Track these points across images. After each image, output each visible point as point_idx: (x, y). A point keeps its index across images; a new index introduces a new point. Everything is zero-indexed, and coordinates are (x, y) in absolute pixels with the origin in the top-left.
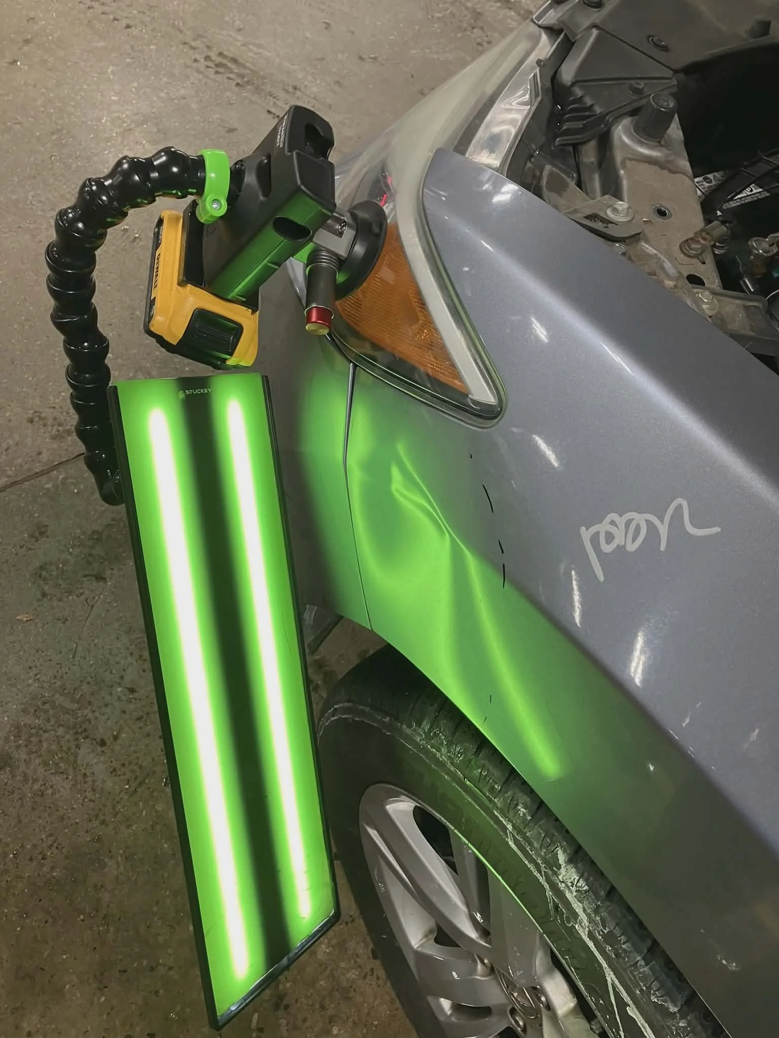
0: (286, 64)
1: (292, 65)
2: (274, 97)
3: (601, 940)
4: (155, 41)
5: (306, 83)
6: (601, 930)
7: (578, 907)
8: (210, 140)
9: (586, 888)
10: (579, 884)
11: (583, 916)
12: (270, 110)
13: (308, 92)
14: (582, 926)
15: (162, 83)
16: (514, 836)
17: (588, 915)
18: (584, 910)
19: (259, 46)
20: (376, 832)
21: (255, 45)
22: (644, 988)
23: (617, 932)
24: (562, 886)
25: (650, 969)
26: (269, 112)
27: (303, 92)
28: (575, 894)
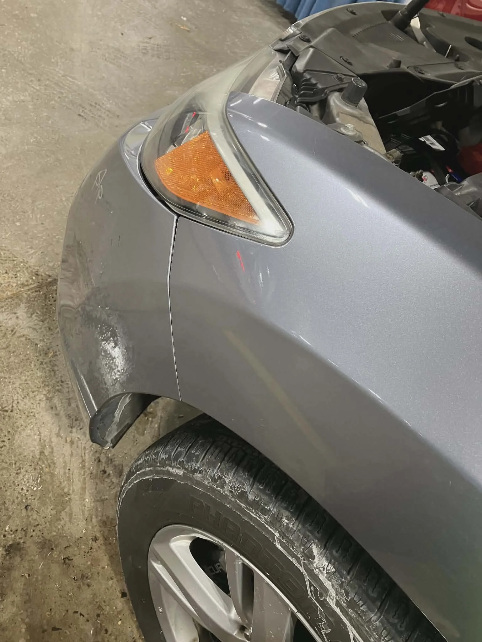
0: (90, 90)
1: (95, 91)
2: (83, 108)
3: (345, 606)
4: (5, 68)
5: (103, 102)
6: (345, 599)
7: (328, 584)
8: (40, 127)
9: (334, 570)
10: (329, 568)
11: (332, 591)
12: (80, 114)
13: (104, 107)
14: (331, 598)
15: (9, 91)
16: (280, 540)
17: (336, 590)
18: (333, 586)
19: (73, 78)
20: (161, 566)
21: (70, 77)
22: (377, 636)
23: (356, 599)
24: (316, 571)
25: (380, 622)
26: (79, 115)
27: (101, 107)
28: (325, 575)
